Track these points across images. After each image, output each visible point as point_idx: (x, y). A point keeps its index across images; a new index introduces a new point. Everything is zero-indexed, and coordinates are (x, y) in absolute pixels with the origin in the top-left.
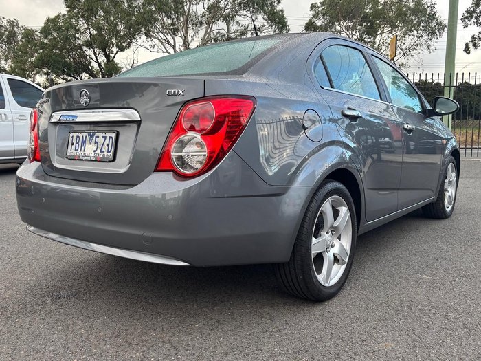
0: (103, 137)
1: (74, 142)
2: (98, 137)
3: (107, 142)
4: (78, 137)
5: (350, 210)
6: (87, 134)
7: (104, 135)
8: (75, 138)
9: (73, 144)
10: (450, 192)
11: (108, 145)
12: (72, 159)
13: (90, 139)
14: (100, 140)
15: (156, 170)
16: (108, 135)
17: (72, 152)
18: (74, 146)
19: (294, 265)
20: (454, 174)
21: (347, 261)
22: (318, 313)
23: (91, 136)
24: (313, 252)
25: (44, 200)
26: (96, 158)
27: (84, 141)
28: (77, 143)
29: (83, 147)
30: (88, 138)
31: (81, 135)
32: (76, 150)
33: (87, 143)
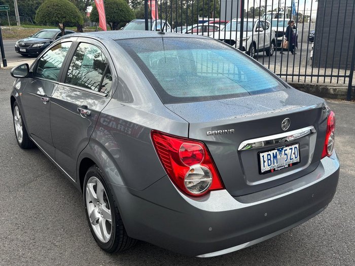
1: (266, 159)
13: (280, 153)
14: (288, 152)
16: (293, 147)
23: (281, 151)
26: (289, 165)
27: (275, 157)
28: (268, 160)
29: (276, 161)
30: (278, 153)
31: (271, 153)
32: (269, 166)
33: (278, 157)
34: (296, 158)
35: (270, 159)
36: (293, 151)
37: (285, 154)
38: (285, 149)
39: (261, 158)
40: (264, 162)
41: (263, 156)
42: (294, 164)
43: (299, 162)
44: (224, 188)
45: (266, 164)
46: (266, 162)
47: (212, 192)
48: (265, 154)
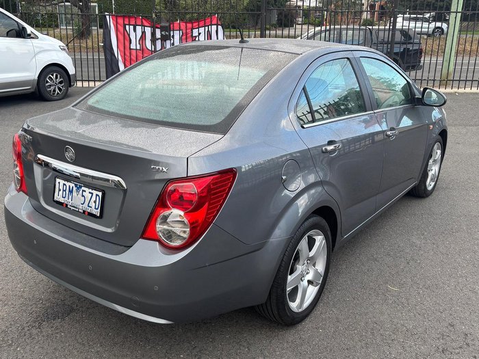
0: (90, 193)
1: (61, 188)
2: (85, 191)
3: (94, 199)
4: (64, 184)
5: (326, 238)
6: (73, 185)
7: (91, 191)
8: (62, 184)
9: (60, 190)
10: (434, 170)
11: (95, 202)
12: (60, 204)
13: (77, 191)
14: (87, 194)
15: (142, 237)
16: (95, 192)
17: (58, 197)
18: (61, 192)
19: (270, 303)
20: (439, 152)
21: (320, 282)
22: (290, 339)
23: (78, 189)
24: (288, 289)
25: (35, 243)
26: (84, 211)
27: (71, 192)
28: (64, 190)
29: (70, 197)
30: (75, 189)
31: (67, 184)
32: (63, 197)
33: (75, 194)
34: (96, 209)
37: (83, 196)
38: (83, 188)
39: (57, 184)
42: (91, 215)
43: (99, 217)
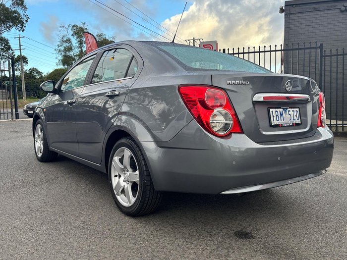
1: (274, 115)
4: (276, 111)
6: (282, 110)
7: (292, 109)
11: (296, 116)
13: (285, 112)
16: (295, 110)
23: (285, 111)
26: (293, 124)
27: (282, 115)
28: (276, 116)
29: (282, 118)
30: (283, 112)
31: (278, 110)
32: (277, 121)
33: (284, 115)
34: (298, 120)
35: (278, 116)
36: (295, 114)
37: (289, 115)
38: (288, 110)
39: (271, 113)
40: (273, 117)
41: (272, 112)
42: (297, 125)
43: (301, 124)
44: (242, 132)
45: (275, 118)
46: (275, 117)
47: (232, 134)
48: (274, 110)
